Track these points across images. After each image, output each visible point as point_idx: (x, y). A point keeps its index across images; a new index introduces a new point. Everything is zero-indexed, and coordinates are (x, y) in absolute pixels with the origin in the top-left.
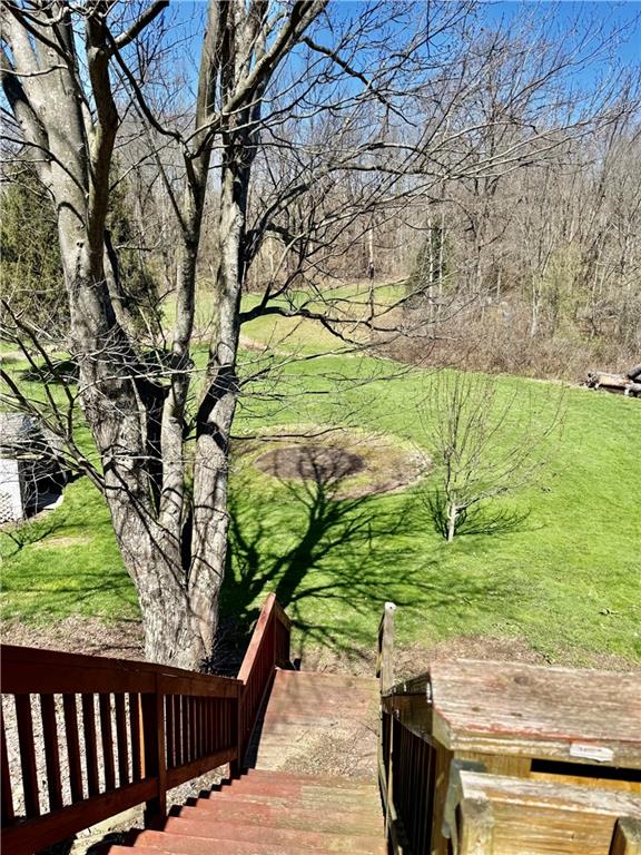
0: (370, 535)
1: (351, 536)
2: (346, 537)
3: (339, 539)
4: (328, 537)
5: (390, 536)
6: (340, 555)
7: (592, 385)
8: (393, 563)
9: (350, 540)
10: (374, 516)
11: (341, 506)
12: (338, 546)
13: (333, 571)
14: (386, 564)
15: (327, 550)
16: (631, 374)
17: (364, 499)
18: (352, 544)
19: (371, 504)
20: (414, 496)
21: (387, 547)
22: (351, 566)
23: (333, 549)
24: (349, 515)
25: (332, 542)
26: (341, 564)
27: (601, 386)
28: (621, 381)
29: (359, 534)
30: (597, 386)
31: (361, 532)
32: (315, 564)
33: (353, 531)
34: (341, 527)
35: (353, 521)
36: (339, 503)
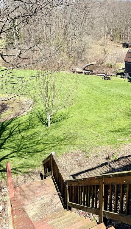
0: (20, 132)
1: (13, 134)
2: (11, 134)
3: (8, 136)
4: (4, 136)
5: (27, 130)
6: (11, 142)
7: (74, 72)
8: (32, 139)
9: (13, 135)
10: (19, 125)
11: (4, 124)
12: (9, 138)
13: (11, 148)
14: (29, 140)
15: (5, 141)
16: (84, 68)
17: (13, 119)
18: (14, 136)
19: (16, 120)
20: (31, 115)
21: (28, 134)
22: (17, 144)
23: (7, 140)
24: (9, 126)
25: (6, 137)
26: (13, 145)
27: (76, 72)
28: (81, 70)
29: (15, 132)
30: (75, 72)
31: (16, 131)
32: (2, 147)
33: (13, 132)
34: (7, 132)
35: (12, 128)
36: (3, 123)
